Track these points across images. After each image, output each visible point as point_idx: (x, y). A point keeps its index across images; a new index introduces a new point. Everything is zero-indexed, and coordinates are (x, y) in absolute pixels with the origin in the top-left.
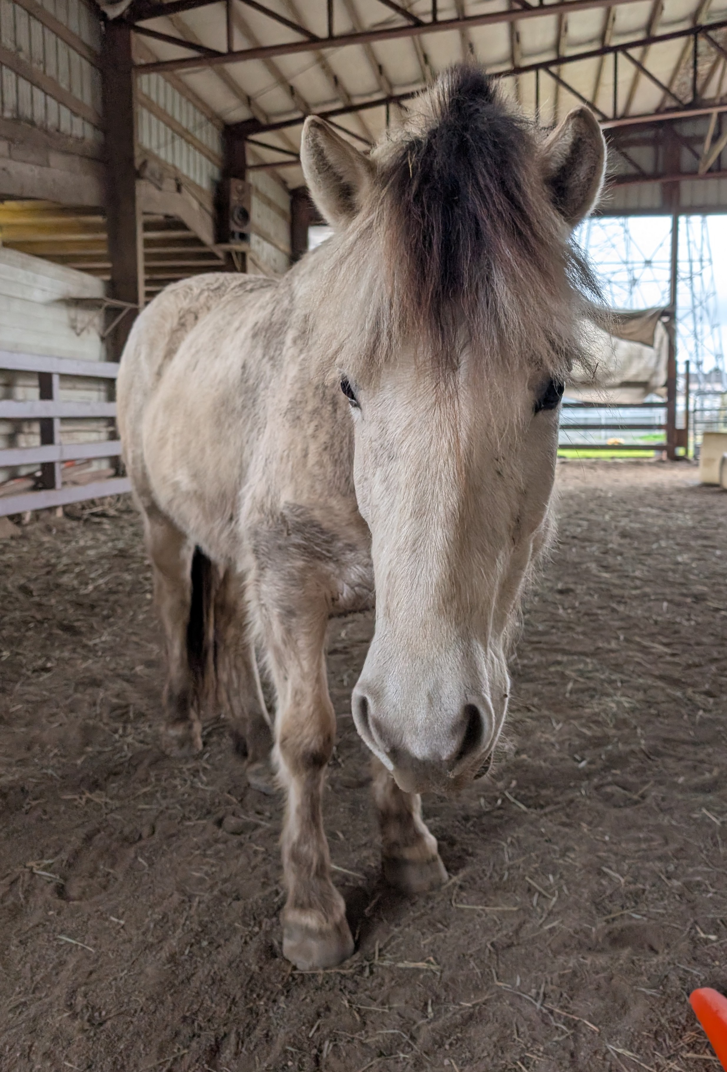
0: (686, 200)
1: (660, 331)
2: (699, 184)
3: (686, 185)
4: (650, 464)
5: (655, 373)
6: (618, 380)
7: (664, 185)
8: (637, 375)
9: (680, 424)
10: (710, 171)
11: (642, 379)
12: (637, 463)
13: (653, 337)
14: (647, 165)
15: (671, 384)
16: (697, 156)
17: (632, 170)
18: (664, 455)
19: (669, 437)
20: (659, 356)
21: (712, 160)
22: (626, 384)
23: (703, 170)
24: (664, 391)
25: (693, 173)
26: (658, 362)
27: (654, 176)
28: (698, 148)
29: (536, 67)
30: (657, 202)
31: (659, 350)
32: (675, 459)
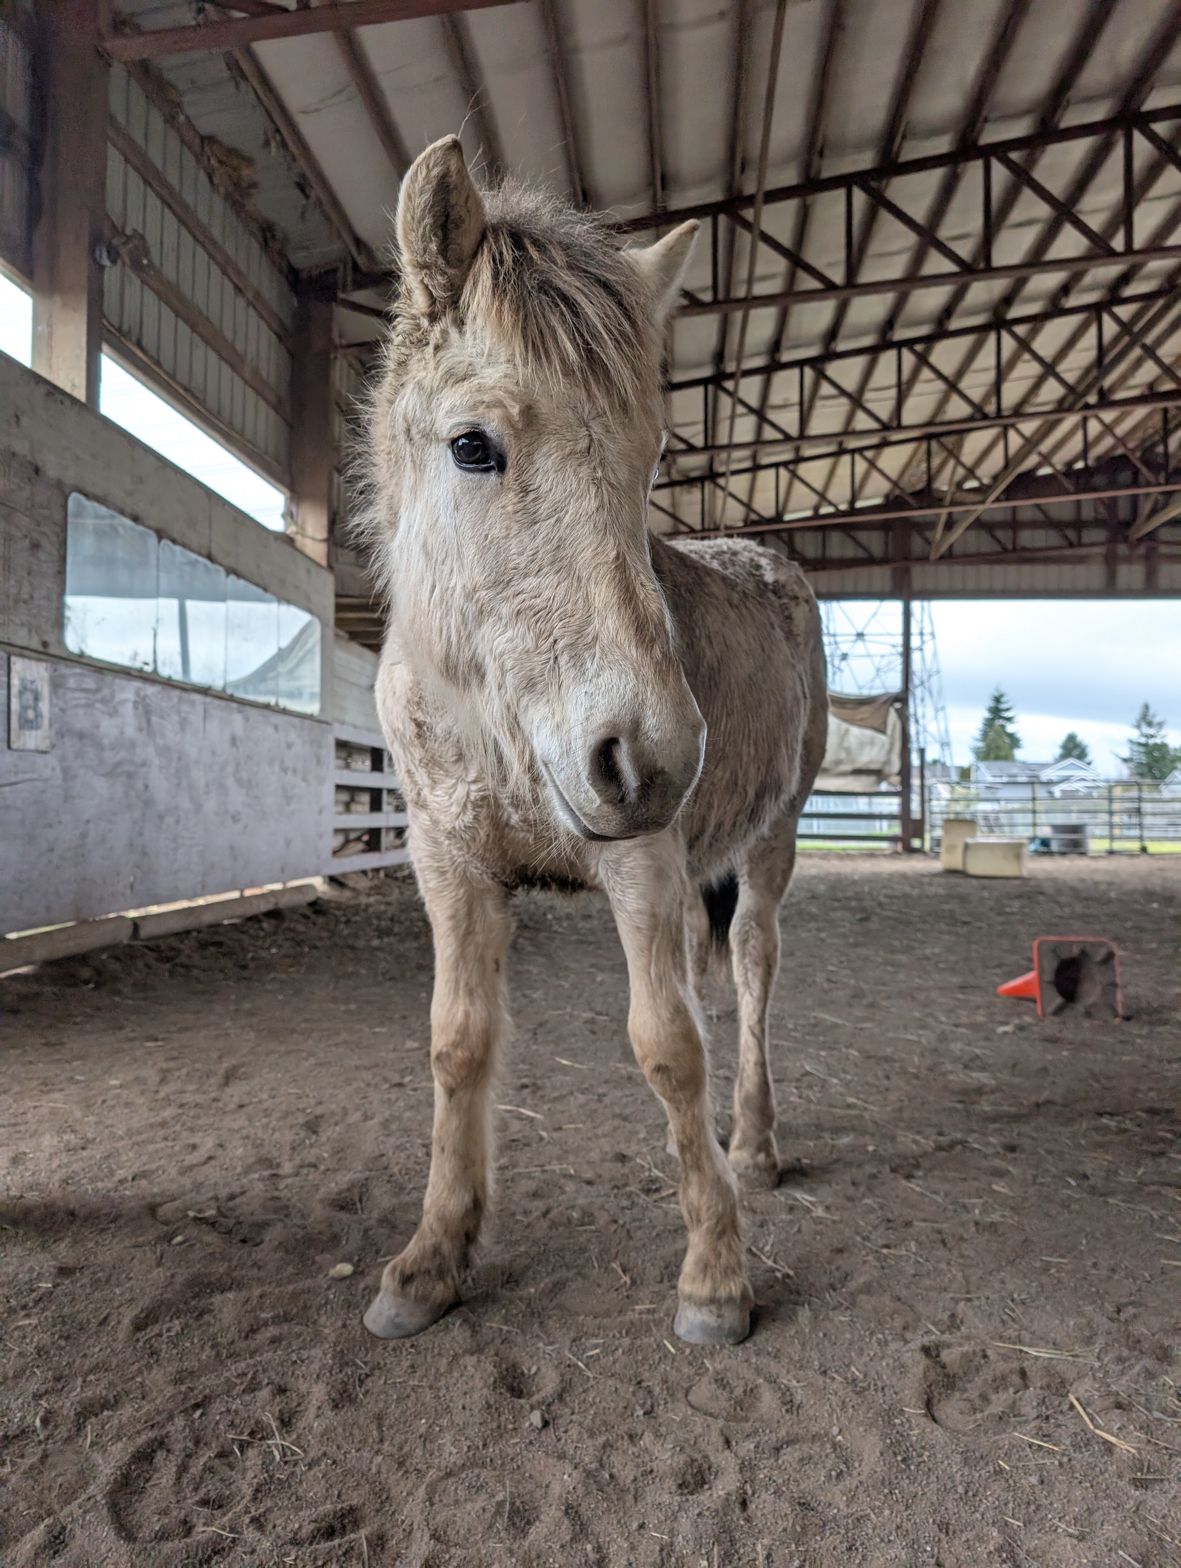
0: (917, 584)
1: (893, 718)
2: (930, 569)
3: (917, 570)
4: (885, 856)
5: (887, 762)
6: (848, 768)
7: (894, 572)
8: (871, 762)
9: (916, 814)
10: (942, 558)
11: (874, 766)
12: (871, 855)
13: (885, 723)
14: (877, 549)
15: (905, 772)
16: (928, 542)
17: (861, 554)
18: (899, 847)
19: (904, 827)
20: (892, 745)
21: (944, 548)
22: (858, 772)
23: (933, 557)
24: (896, 779)
25: (924, 559)
26: (890, 752)
27: (884, 561)
28: (928, 534)
29: (776, 465)
30: (887, 586)
31: (892, 737)
32: (910, 851)
